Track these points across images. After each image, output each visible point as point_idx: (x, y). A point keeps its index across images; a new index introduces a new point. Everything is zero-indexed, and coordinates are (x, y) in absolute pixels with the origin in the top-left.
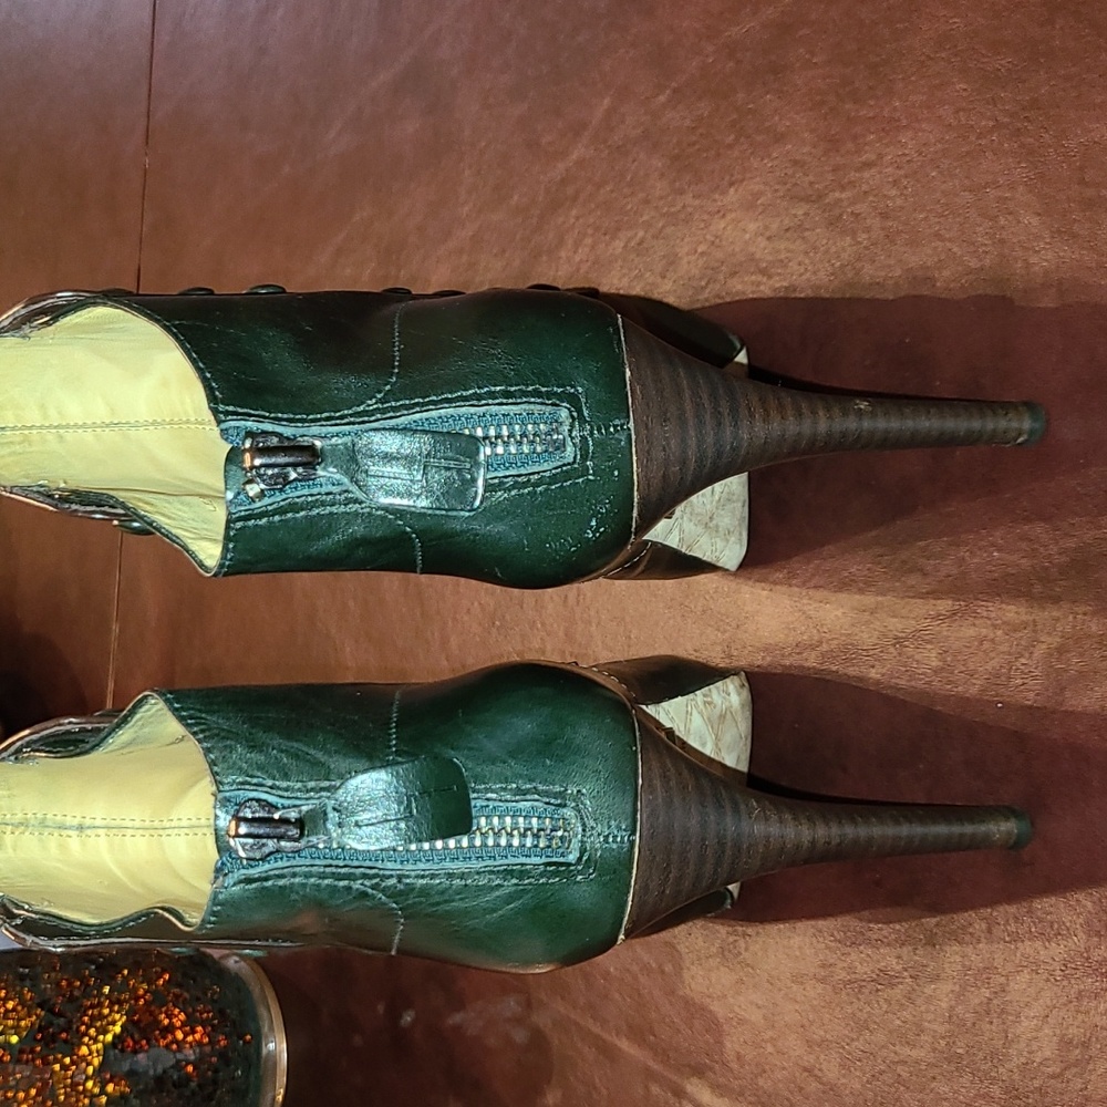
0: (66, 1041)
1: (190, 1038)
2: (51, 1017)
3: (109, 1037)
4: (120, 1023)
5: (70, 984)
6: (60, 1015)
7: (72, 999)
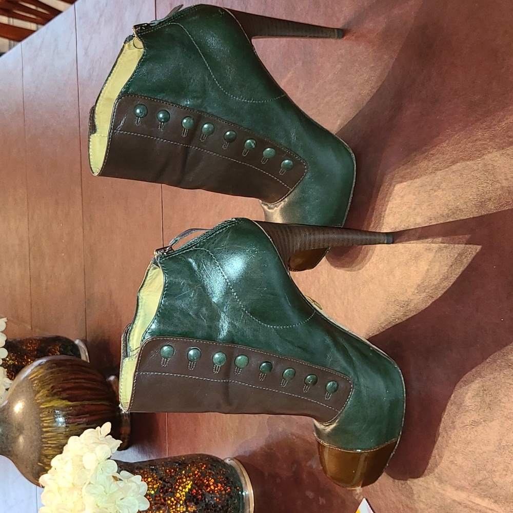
0: (171, 492)
1: (216, 489)
2: (164, 483)
3: (187, 490)
4: (190, 484)
5: (170, 471)
6: (168, 483)
7: (171, 477)
